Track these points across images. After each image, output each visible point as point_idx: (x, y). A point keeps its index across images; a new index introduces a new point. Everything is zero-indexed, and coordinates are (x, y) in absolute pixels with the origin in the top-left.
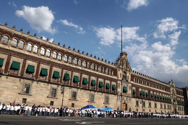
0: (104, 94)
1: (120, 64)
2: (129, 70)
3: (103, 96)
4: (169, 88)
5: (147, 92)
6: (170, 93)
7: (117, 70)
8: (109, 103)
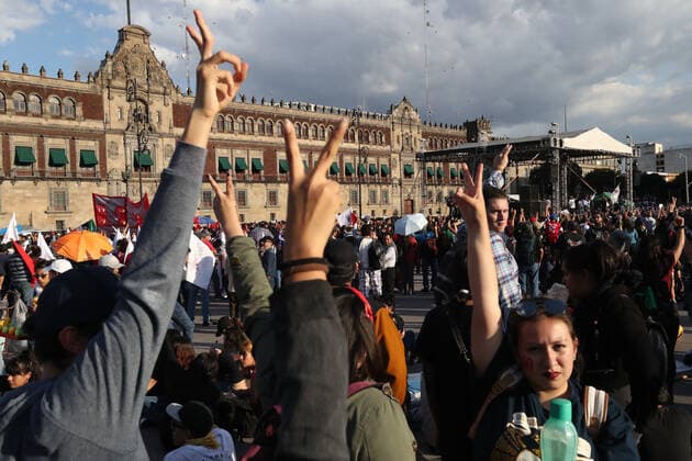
0: (42, 184)
1: (115, 74)
2: (161, 89)
3: (39, 191)
4: (387, 132)
5: (261, 157)
6: (388, 147)
7: (101, 97)
8: (70, 208)
